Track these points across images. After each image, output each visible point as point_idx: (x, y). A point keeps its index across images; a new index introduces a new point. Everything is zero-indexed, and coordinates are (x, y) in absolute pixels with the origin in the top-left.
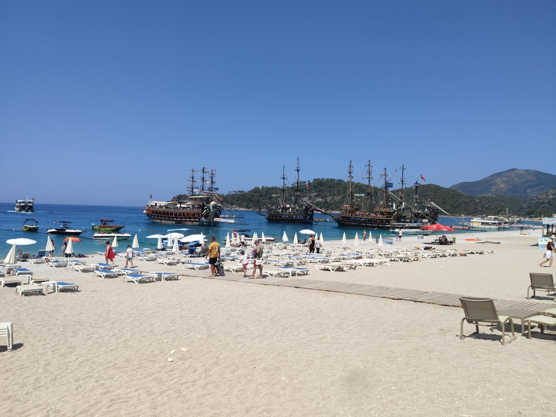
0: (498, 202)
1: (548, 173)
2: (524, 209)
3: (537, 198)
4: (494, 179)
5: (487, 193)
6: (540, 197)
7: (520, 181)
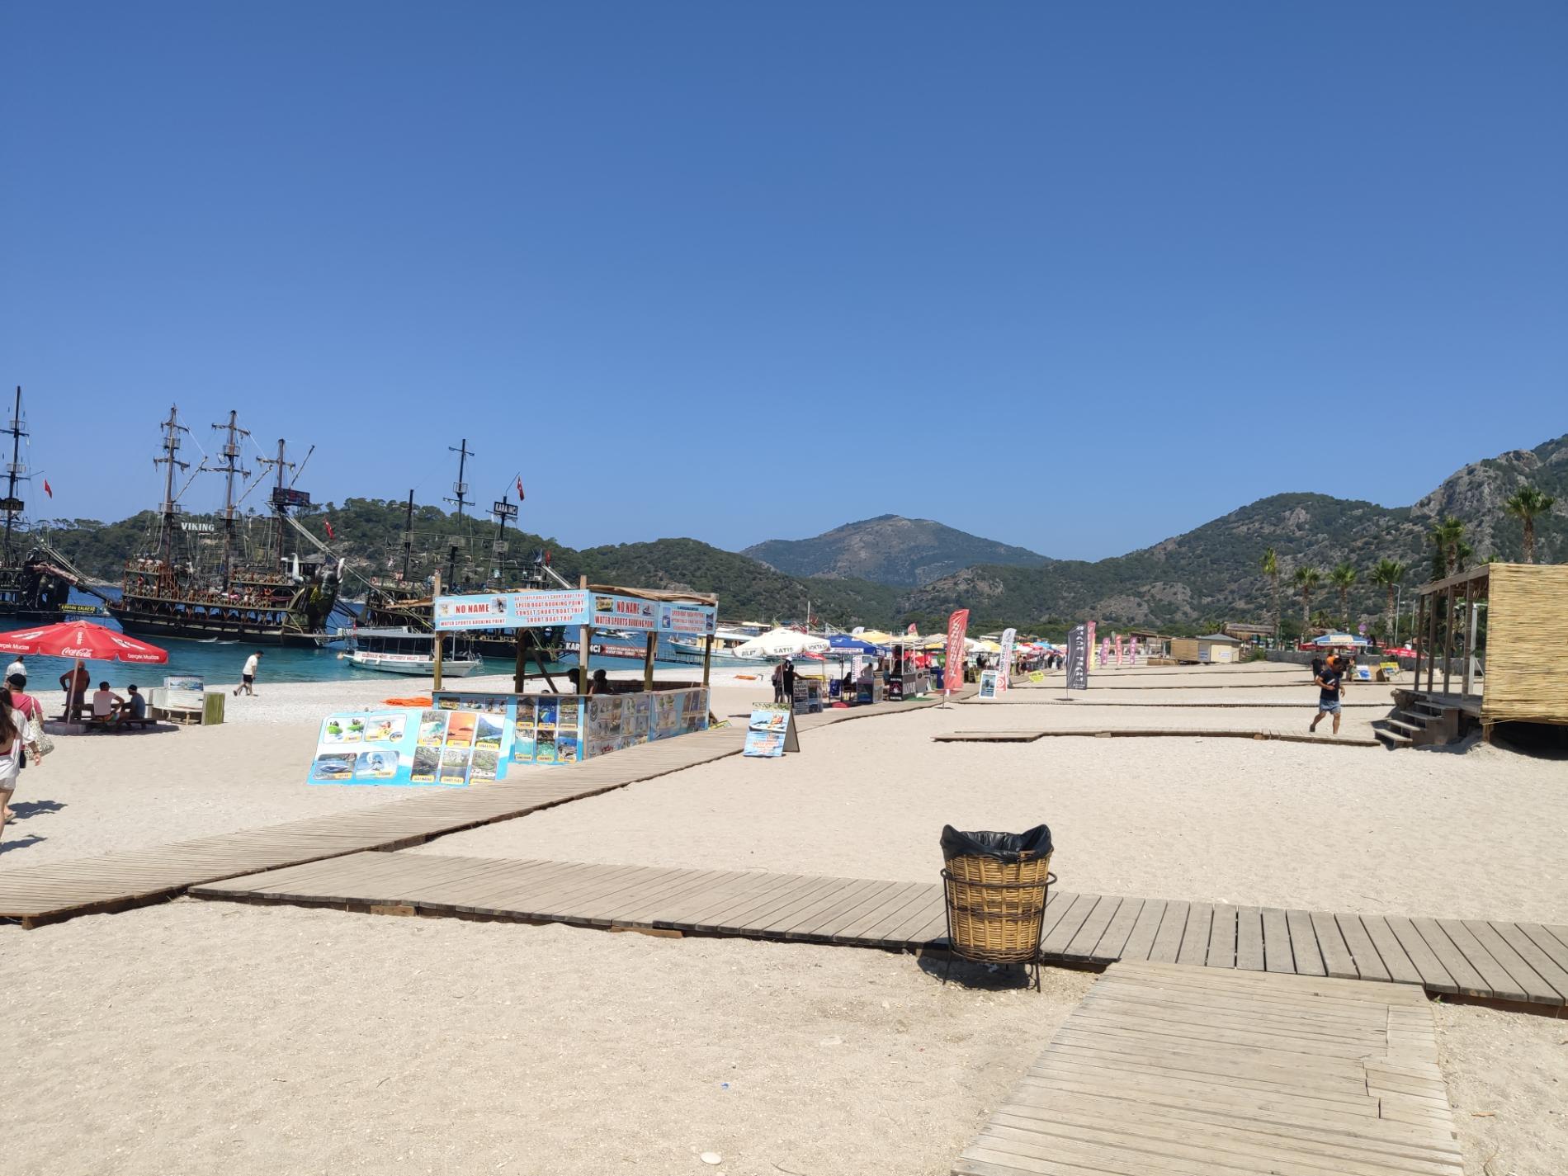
0: (849, 594)
1: (961, 531)
2: (905, 613)
3: (934, 588)
4: (845, 538)
5: (828, 572)
6: (939, 585)
7: (902, 546)
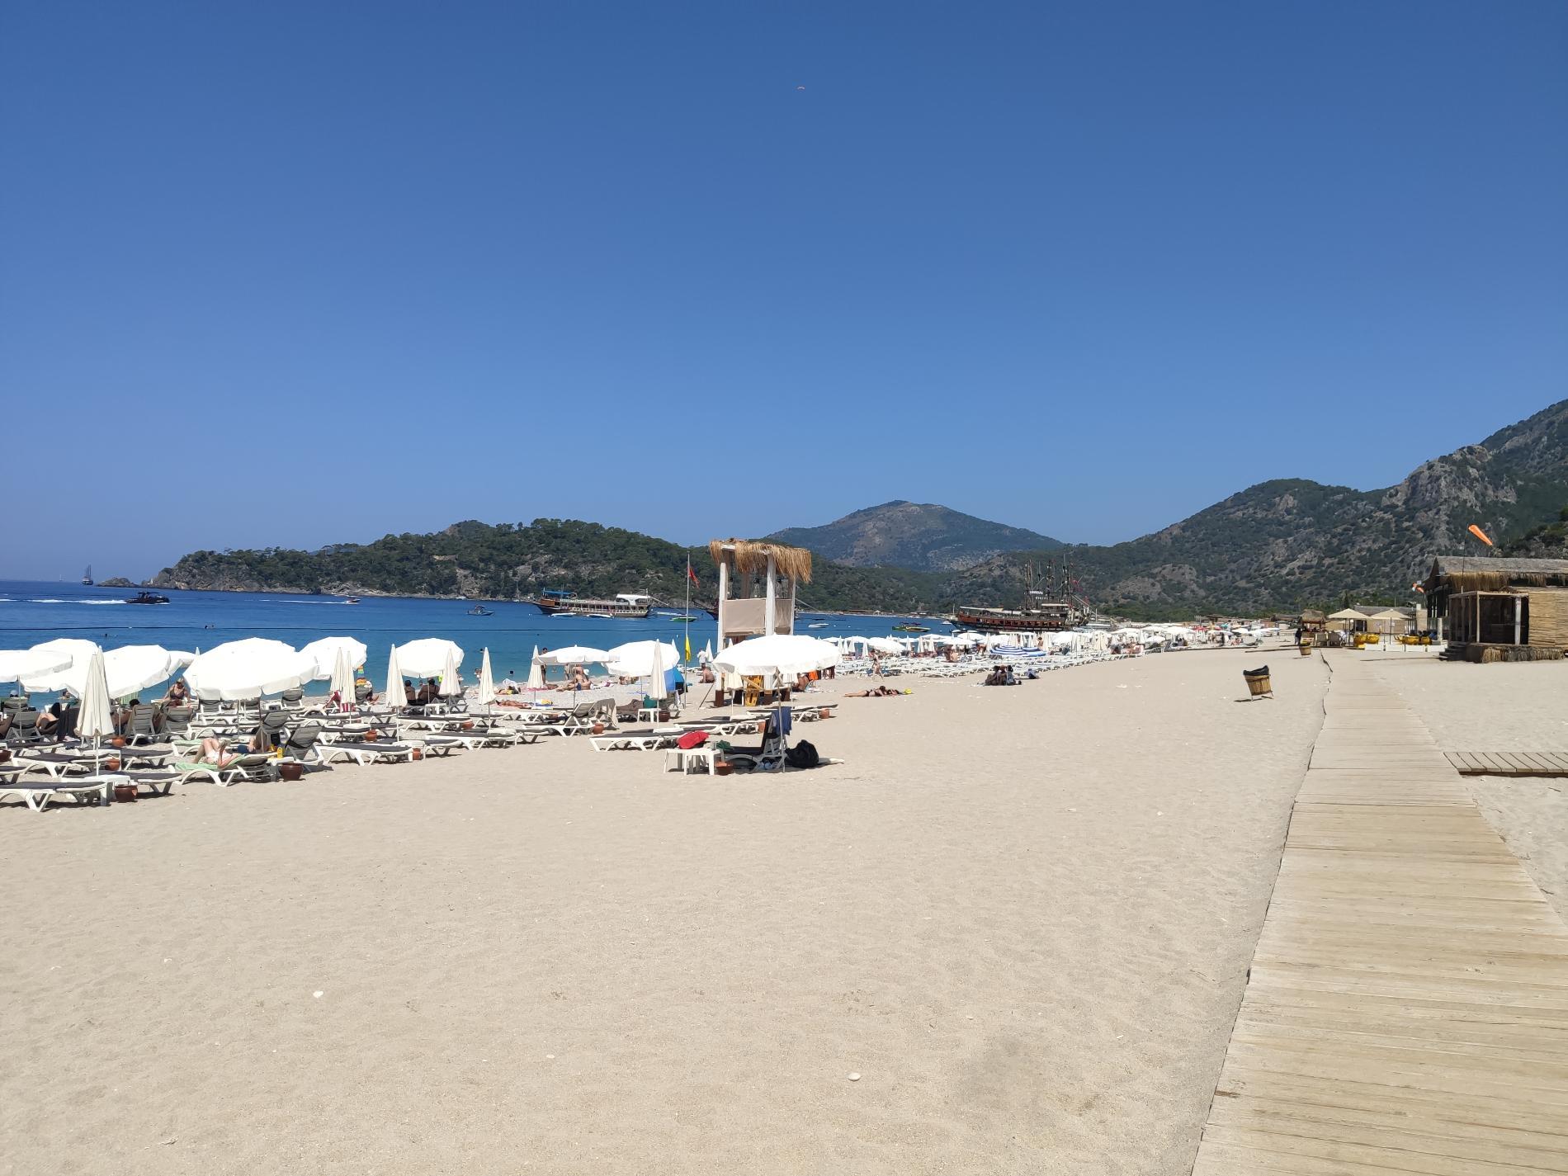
0: (891, 581)
1: (968, 514)
3: (971, 575)
4: (859, 525)
5: (846, 557)
6: (976, 572)
7: (913, 531)
